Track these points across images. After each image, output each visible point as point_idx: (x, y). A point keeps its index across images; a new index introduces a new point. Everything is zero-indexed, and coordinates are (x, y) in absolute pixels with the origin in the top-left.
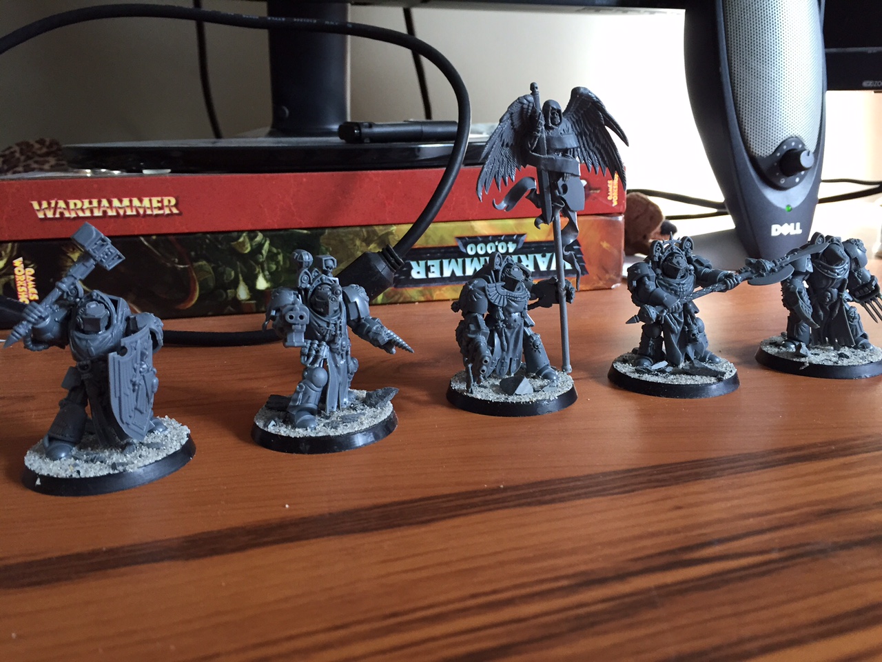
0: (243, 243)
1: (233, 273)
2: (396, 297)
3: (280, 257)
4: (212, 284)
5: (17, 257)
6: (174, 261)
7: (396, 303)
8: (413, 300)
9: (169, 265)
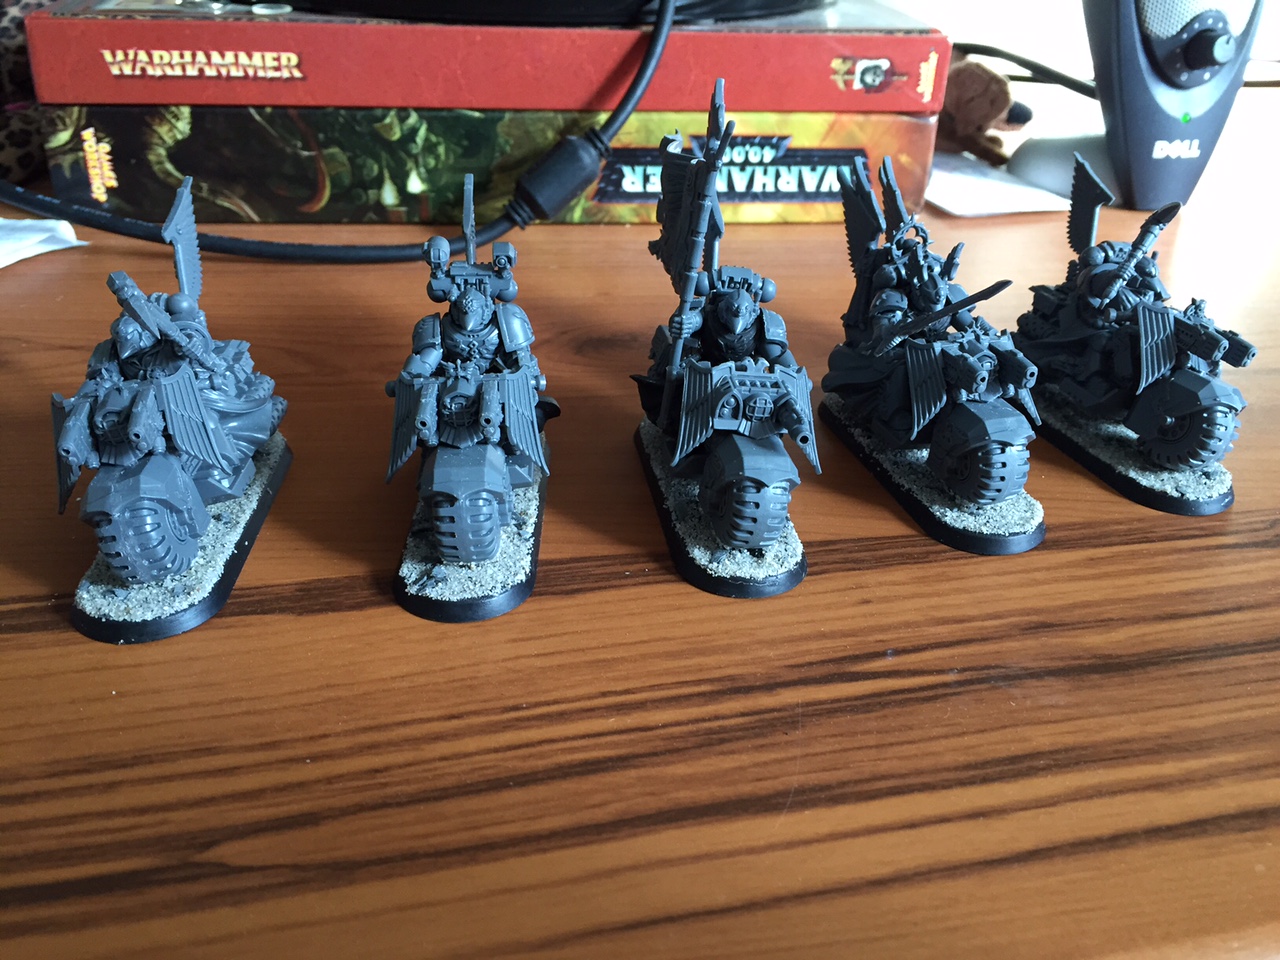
0: (390, 127)
1: (376, 168)
2: (600, 216)
3: (441, 150)
4: (347, 180)
5: (86, 127)
6: (295, 146)
7: (598, 223)
8: (623, 221)
9: (289, 150)
